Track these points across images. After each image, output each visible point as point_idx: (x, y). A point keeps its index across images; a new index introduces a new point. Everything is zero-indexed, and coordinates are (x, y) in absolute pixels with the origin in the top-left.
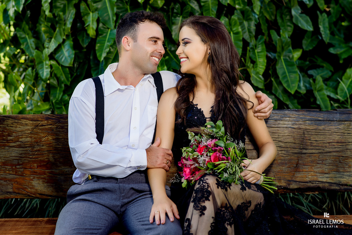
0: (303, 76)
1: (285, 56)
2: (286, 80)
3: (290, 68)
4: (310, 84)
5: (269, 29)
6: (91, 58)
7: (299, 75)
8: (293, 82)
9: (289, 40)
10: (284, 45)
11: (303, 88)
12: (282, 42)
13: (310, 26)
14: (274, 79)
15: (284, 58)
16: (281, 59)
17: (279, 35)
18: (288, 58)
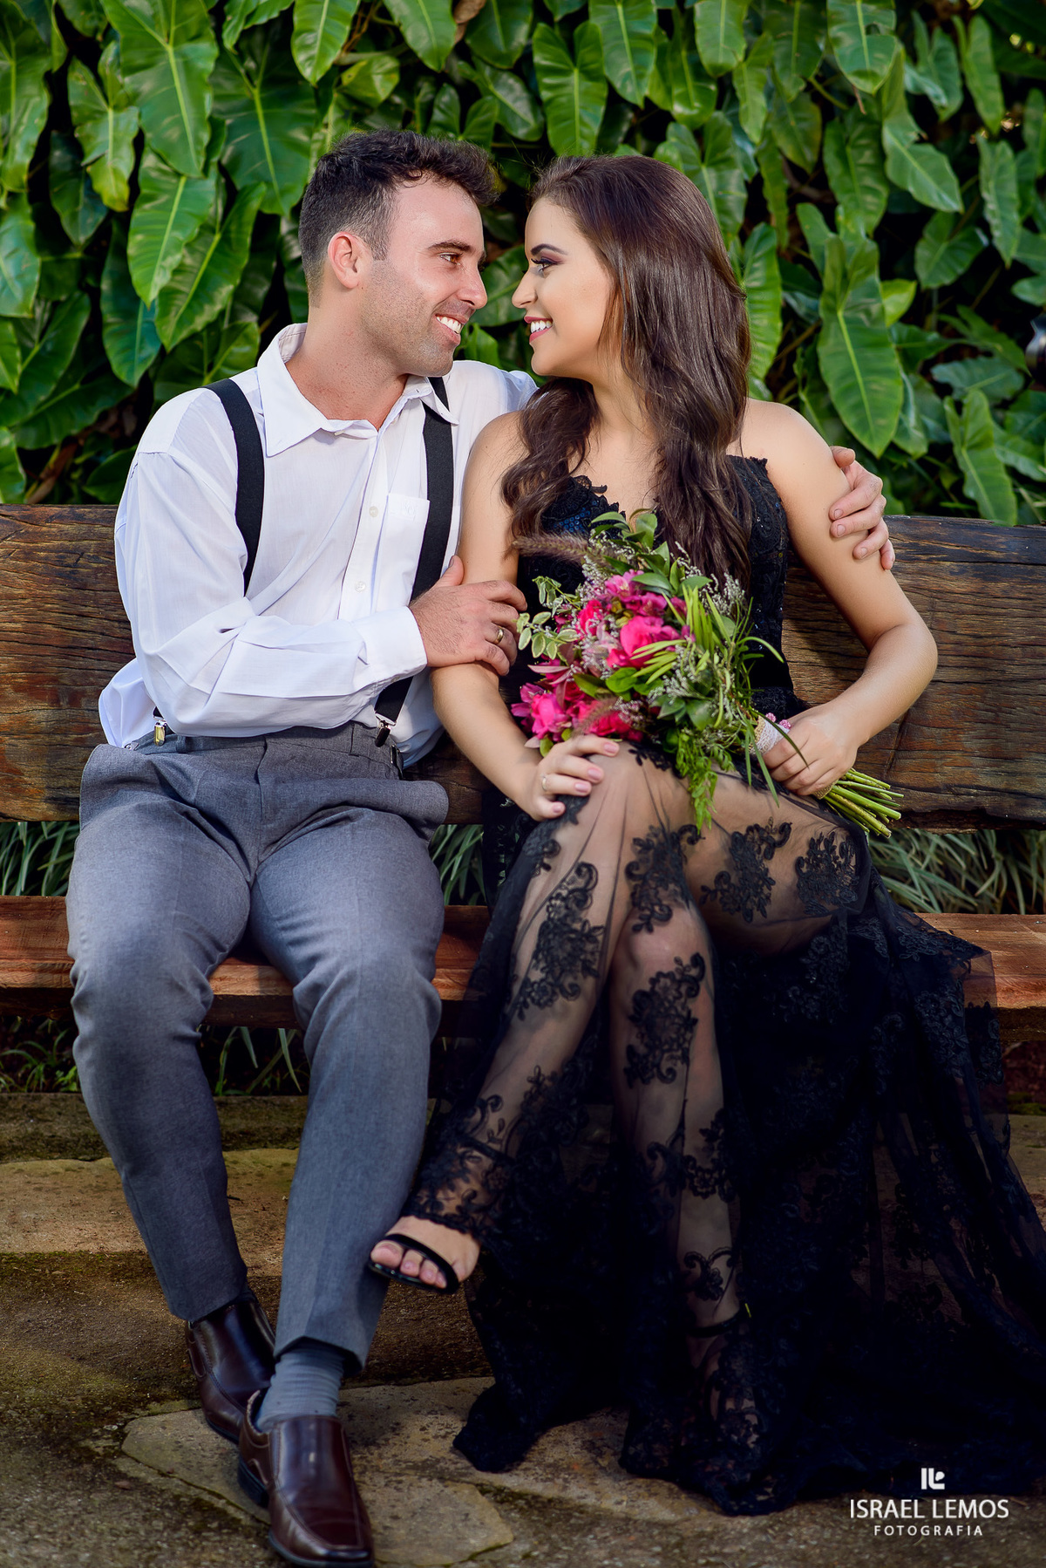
0: (916, 388)
1: (853, 307)
2: (852, 401)
3: (870, 354)
4: (942, 420)
5: (794, 199)
6: (105, 286)
7: (904, 382)
8: (879, 411)
9: (872, 247)
10: (849, 266)
11: (918, 435)
12: (843, 255)
13: (951, 194)
14: (808, 395)
15: (849, 314)
16: (837, 320)
17: (832, 225)
18: (863, 316)
